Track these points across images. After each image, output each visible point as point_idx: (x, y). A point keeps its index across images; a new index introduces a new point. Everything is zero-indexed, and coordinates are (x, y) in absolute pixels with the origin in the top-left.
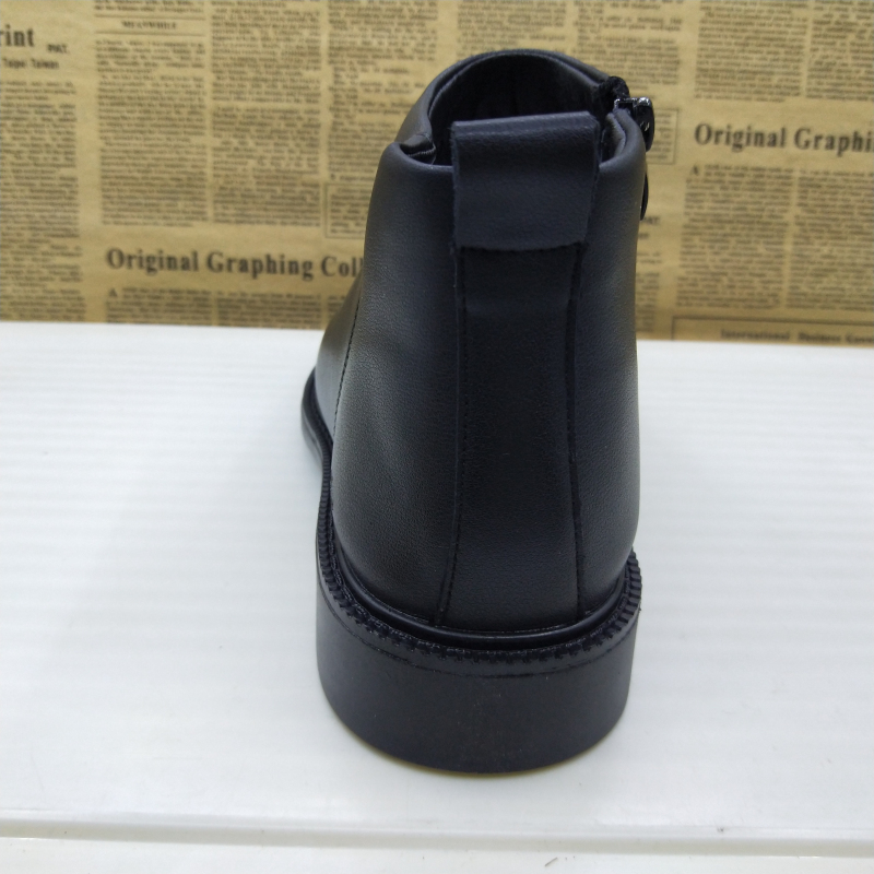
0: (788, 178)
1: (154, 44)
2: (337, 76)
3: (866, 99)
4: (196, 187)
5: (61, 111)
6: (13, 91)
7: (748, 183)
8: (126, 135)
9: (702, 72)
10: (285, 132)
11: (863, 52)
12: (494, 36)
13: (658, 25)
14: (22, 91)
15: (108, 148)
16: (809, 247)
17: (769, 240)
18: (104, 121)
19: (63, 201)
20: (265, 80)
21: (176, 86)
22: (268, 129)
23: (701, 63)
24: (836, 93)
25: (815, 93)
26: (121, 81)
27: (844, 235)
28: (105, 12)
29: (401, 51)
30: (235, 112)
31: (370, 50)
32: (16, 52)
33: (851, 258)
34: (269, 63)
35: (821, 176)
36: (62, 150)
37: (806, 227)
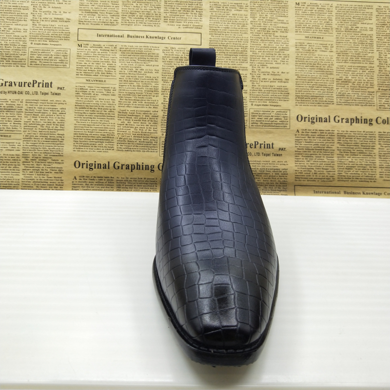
0: (333, 133)
1: (97, 87)
2: (164, 99)
3: (358, 105)
4: (111, 138)
5: (61, 110)
6: (43, 103)
7: (318, 135)
8: (84, 119)
9: (298, 97)
10: (145, 118)
11: (355, 89)
13: (279, 81)
14: (45, 103)
15: (78, 123)
16: (344, 158)
17: (328, 156)
18: (77, 114)
19: (58, 143)
20: (138, 100)
21: (105, 102)
22: (139, 117)
23: (297, 93)
24: (347, 103)
25: (339, 103)
26: (84, 100)
27: (356, 154)
28: (80, 76)
30: (126, 111)
32: (45, 90)
33: (360, 162)
34: (140, 94)
35: (345, 132)
36: (59, 124)
37: (342, 151)
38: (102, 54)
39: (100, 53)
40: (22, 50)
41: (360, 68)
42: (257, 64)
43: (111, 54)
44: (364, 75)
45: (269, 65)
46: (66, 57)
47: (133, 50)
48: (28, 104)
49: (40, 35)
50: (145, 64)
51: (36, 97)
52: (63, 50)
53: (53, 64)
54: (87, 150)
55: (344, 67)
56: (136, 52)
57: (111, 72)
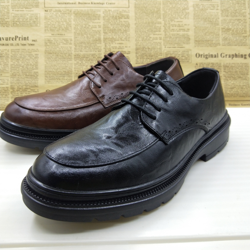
0: (220, 65)
1: (59, 39)
2: (105, 45)
3: (237, 45)
4: (70, 73)
5: (35, 56)
6: (22, 51)
8: (52, 61)
9: (196, 41)
10: (93, 59)
11: (234, 35)
12: (144, 34)
13: (184, 30)
14: (25, 51)
15: (47, 64)
16: (228, 82)
18: (46, 58)
19: (34, 78)
20: (88, 47)
21: (65, 49)
22: (88, 58)
23: (195, 39)
24: (229, 44)
25: (224, 45)
26: (51, 48)
27: (236, 78)
28: (47, 32)
29: (121, 39)
30: (80, 55)
31: (114, 39)
32: (24, 42)
33: (239, 84)
34: (88, 43)
35: (228, 64)
36: (35, 65)
37: (226, 77)
38: (62, 16)
39: (60, 16)
40: (7, 15)
41: (237, 20)
42: (168, 20)
43: (68, 16)
44: (240, 25)
45: (176, 20)
46: (37, 19)
47: (82, 12)
48: (13, 52)
49: (19, 5)
50: (91, 22)
51: (18, 47)
52: (34, 14)
53: (28, 24)
54: (54, 82)
55: (226, 20)
56: (85, 14)
57: (68, 29)
